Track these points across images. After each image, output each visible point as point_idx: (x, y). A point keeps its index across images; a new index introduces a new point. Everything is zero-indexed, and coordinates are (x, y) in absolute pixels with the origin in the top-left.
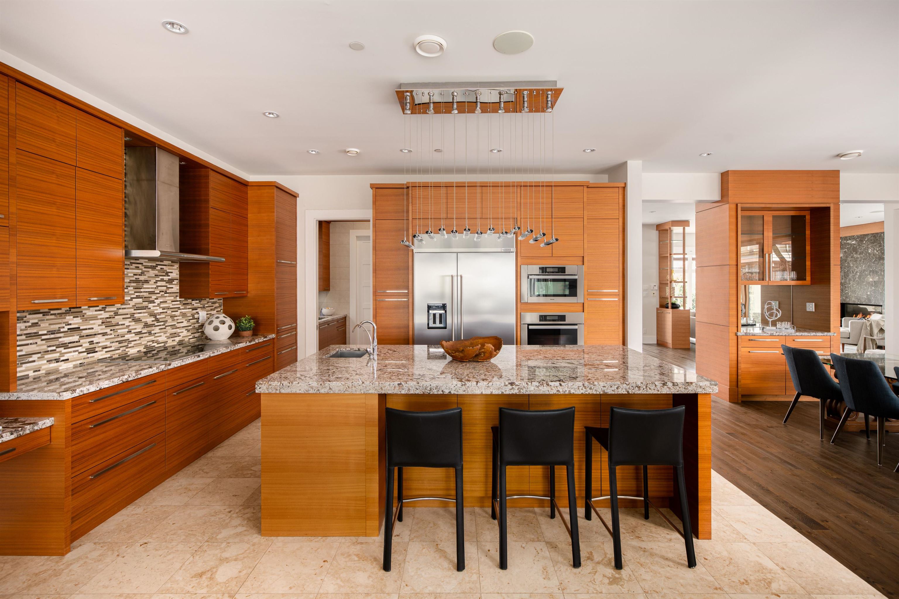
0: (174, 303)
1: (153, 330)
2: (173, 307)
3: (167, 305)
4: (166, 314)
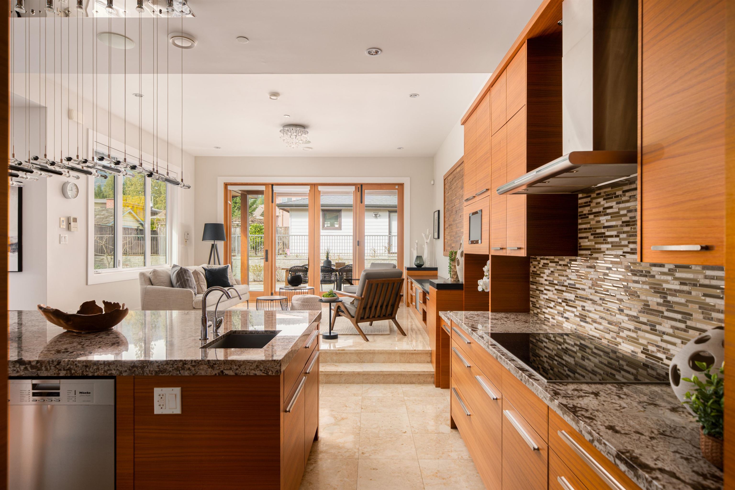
0: (709, 273)
1: (660, 324)
2: (707, 282)
3: (690, 276)
4: (689, 297)
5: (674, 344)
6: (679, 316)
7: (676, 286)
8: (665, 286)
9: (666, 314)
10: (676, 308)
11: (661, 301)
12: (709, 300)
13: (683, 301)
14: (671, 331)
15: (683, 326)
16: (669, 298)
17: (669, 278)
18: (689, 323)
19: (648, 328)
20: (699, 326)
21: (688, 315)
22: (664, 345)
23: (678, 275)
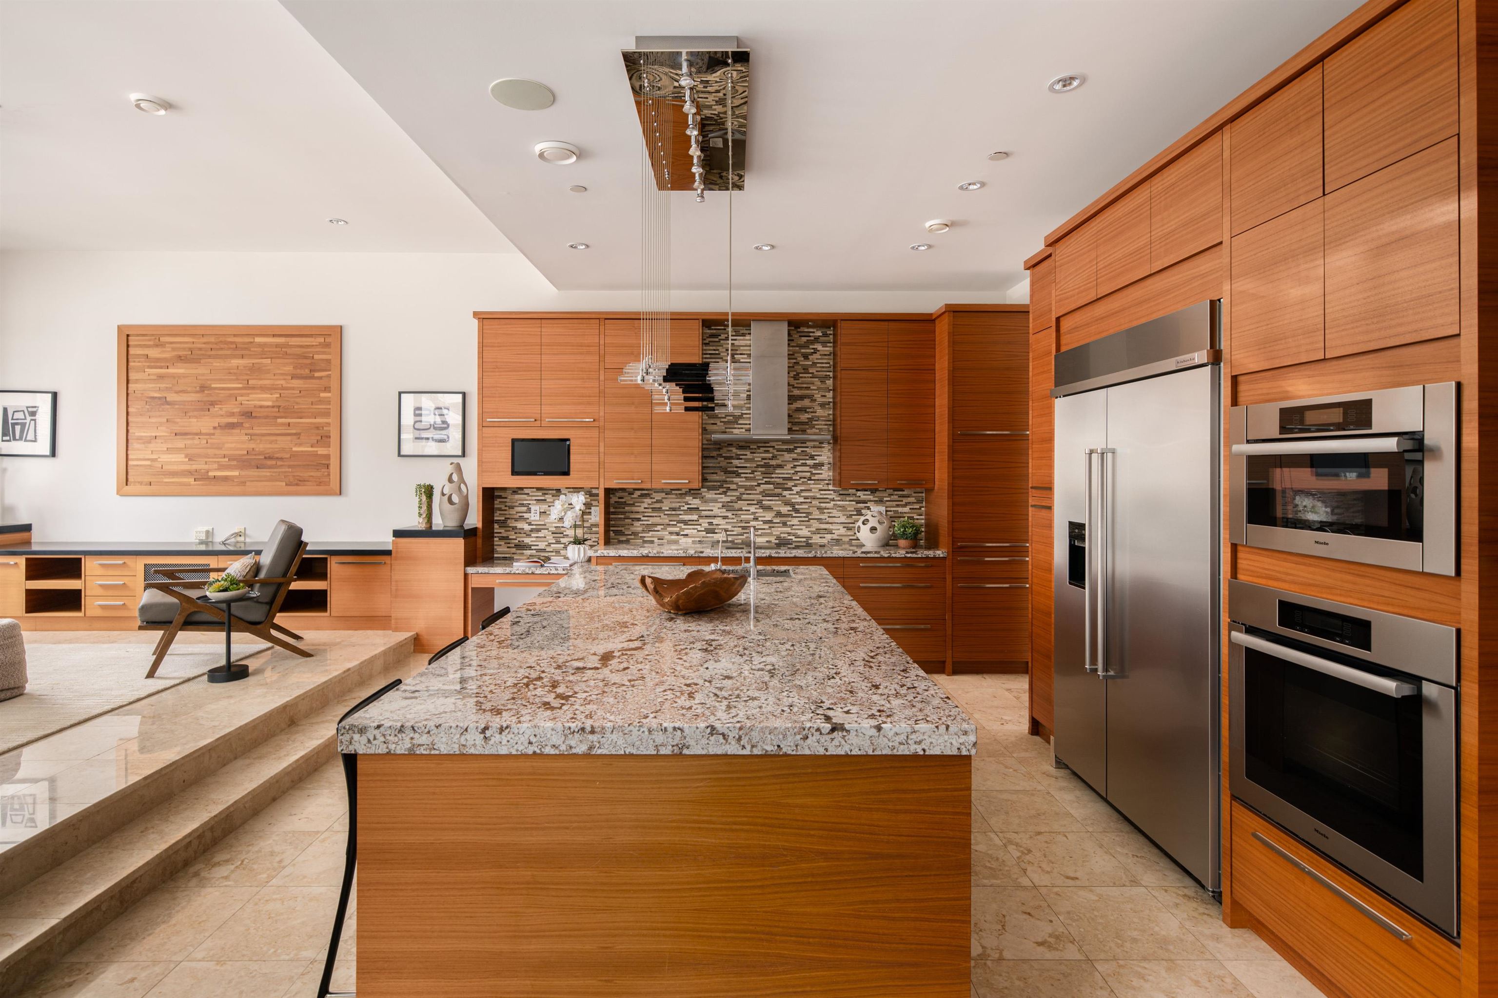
0: (822, 492)
1: (790, 521)
2: (821, 496)
3: (812, 494)
4: (810, 504)
5: (801, 529)
6: (804, 515)
7: (802, 500)
8: (793, 501)
9: (794, 515)
10: (801, 511)
11: (791, 509)
12: (822, 505)
13: (807, 507)
14: (798, 523)
15: (807, 519)
16: (797, 507)
17: (797, 496)
18: (810, 517)
19: (781, 525)
20: (816, 517)
21: (809, 514)
22: (793, 531)
23: (802, 494)
